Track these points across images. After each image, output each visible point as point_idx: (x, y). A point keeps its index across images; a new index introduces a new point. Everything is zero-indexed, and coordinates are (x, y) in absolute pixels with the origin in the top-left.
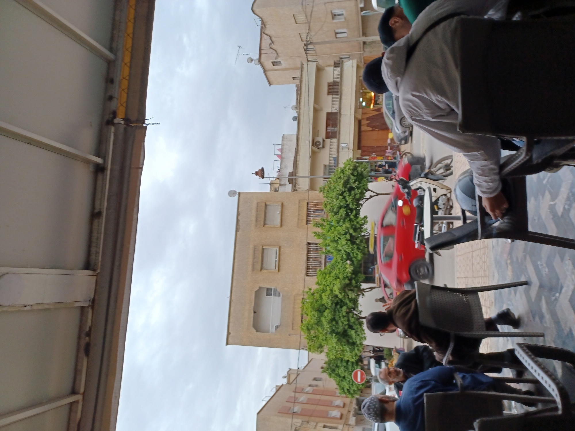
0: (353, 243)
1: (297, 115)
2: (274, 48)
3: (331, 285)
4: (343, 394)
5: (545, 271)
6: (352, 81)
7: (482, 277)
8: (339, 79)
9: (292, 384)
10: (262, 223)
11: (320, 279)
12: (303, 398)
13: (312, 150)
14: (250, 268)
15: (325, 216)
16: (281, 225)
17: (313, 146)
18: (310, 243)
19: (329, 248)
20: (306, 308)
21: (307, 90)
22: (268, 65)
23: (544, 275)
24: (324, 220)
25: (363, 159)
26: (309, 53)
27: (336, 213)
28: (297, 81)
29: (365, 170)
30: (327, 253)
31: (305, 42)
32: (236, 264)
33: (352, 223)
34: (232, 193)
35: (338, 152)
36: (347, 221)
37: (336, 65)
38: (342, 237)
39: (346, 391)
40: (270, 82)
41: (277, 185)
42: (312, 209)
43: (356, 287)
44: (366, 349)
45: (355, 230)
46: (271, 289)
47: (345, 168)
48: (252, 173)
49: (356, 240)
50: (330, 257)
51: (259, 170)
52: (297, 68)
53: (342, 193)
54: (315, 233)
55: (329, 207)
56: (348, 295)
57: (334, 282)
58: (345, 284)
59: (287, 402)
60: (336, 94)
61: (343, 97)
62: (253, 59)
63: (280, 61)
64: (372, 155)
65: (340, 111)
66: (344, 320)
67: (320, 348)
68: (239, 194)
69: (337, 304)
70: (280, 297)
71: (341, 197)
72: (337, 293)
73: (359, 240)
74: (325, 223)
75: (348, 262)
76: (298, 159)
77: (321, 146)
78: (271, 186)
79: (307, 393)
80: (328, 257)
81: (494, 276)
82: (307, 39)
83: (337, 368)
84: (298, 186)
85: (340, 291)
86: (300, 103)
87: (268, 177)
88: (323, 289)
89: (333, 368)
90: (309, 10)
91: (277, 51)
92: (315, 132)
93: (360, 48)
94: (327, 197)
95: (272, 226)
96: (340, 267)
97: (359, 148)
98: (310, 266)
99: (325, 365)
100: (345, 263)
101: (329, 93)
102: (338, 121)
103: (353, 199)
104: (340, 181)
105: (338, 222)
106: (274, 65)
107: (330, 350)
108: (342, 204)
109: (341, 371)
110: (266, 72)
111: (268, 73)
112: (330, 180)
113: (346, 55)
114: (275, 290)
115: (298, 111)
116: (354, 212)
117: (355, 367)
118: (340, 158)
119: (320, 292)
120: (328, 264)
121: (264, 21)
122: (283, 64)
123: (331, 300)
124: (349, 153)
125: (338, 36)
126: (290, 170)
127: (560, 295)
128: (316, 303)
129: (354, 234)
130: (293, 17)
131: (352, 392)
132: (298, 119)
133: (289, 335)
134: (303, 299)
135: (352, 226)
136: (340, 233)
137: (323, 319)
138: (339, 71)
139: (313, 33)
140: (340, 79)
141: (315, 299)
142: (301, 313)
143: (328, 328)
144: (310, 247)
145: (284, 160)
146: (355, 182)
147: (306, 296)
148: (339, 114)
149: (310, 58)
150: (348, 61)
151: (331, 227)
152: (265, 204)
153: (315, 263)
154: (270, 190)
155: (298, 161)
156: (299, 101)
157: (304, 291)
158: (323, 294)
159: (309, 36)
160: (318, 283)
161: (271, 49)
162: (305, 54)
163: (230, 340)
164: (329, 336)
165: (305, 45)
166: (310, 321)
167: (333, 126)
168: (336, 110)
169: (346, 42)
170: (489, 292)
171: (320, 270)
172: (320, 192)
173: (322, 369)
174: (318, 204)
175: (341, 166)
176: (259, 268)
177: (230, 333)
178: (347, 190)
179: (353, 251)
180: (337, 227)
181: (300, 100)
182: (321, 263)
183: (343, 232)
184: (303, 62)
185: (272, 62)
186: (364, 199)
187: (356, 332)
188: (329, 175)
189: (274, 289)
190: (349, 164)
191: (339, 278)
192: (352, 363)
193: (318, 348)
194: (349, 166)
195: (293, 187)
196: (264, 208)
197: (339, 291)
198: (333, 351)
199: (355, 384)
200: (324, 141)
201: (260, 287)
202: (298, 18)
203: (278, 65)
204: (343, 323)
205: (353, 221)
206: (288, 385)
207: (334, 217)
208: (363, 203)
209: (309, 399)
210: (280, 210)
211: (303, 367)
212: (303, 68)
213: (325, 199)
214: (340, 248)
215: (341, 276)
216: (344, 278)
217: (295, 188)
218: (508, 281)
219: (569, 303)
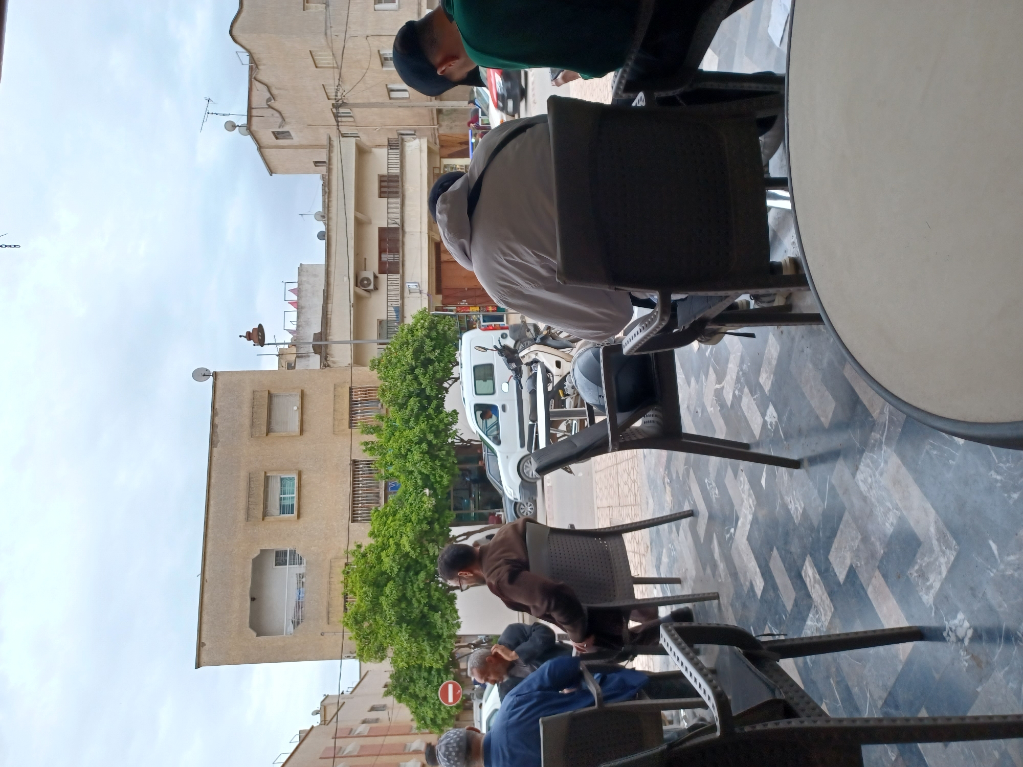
0: (434, 458)
1: (323, 229)
2: (276, 108)
3: (397, 535)
4: (423, 728)
5: (715, 493)
6: (421, 175)
7: (631, 505)
8: (398, 171)
9: (331, 724)
10: (264, 429)
11: (376, 526)
12: (351, 746)
13: (355, 293)
14: (242, 515)
15: (384, 412)
16: (302, 431)
17: (357, 286)
18: (358, 461)
19: (391, 469)
20: (352, 582)
21: (341, 187)
22: (267, 137)
23: (714, 500)
24: (381, 418)
25: (447, 310)
26: (341, 122)
27: (403, 406)
28: (323, 169)
29: (449, 329)
30: (387, 478)
31: (334, 102)
32: (212, 510)
33: (431, 423)
34: (201, 374)
35: (402, 298)
36: (422, 419)
37: (391, 145)
38: (415, 448)
39: (429, 722)
40: (272, 168)
41: (293, 358)
42: (359, 399)
43: (441, 534)
44: (464, 642)
45: (437, 434)
46: (286, 552)
47: (416, 325)
48: (240, 336)
49: (439, 452)
50: (394, 485)
51: (254, 329)
52: (322, 147)
53: (412, 370)
54: (366, 443)
55: (388, 396)
56: (428, 551)
57: (402, 529)
58: (422, 531)
59: (321, 758)
60: (395, 195)
61: (407, 202)
62: (237, 125)
63: (288, 132)
64: (461, 303)
65: (403, 226)
66: (422, 597)
67: (380, 653)
68: (215, 375)
69: (408, 569)
70: (302, 565)
71: (409, 377)
72: (408, 548)
73: (444, 452)
74: (384, 425)
75: (427, 491)
76: (329, 310)
77: (371, 287)
78: (279, 359)
79: (359, 736)
80: (391, 485)
81: (647, 503)
82: (336, 96)
83: (412, 684)
84: (331, 359)
85: (413, 546)
86: (330, 209)
87: (274, 342)
88: (383, 544)
89: (406, 684)
90: (338, 45)
91: (282, 113)
92: (360, 263)
93: (433, 119)
94: (385, 379)
95: (284, 434)
96: (412, 502)
97: (439, 291)
98: (358, 504)
99: (389, 681)
100: (422, 493)
101: (381, 194)
102: (401, 242)
103: (432, 379)
104: (408, 349)
105: (407, 422)
106: (277, 138)
107: (397, 653)
108: (411, 389)
109: (420, 688)
110: (262, 150)
111: (267, 152)
112: (390, 346)
113: (410, 130)
114: (293, 553)
115: (327, 222)
116: (435, 402)
117: (444, 676)
118: (406, 308)
119: (377, 550)
120: (391, 498)
121: (256, 57)
122: (294, 138)
123: (399, 564)
124: (421, 300)
125: (394, 95)
126: (317, 329)
127: (735, 530)
128: (370, 570)
129: (434, 442)
130: (310, 56)
131: (439, 722)
132: (326, 238)
133: (322, 634)
134: (346, 564)
135: (431, 428)
136: (411, 441)
137: (383, 599)
138: (398, 156)
139: (347, 87)
140: (400, 171)
141: (368, 563)
142: (342, 590)
143: (393, 615)
144: (358, 468)
145: (303, 311)
146: (434, 350)
147: (352, 559)
148: (400, 230)
149: (344, 130)
150: (413, 141)
151: (393, 431)
152: (269, 393)
153: (367, 497)
154: (279, 367)
155: (329, 313)
156: (327, 206)
157: (347, 552)
158: (383, 554)
159: (341, 91)
160: (373, 534)
161: (270, 109)
162: (335, 122)
163: (204, 657)
164: (395, 629)
165: (333, 105)
166: (359, 606)
167: (390, 252)
168: (396, 223)
169: (407, 107)
170: (643, 531)
171: (376, 510)
172: (373, 368)
173: (386, 689)
174: (369, 390)
175: (409, 321)
176: (261, 516)
177: (204, 644)
178: (420, 364)
179: (433, 472)
180: (405, 430)
181: (330, 204)
182: (378, 497)
183: (415, 439)
184: (331, 137)
185: (273, 133)
186: (450, 379)
187: (442, 616)
188: (388, 338)
189: (291, 551)
190: (422, 319)
191: (410, 521)
192: (438, 671)
193: (376, 652)
194: (422, 321)
195: (322, 361)
196: (265, 401)
197: (410, 546)
198: (402, 655)
199: (445, 707)
200: (376, 277)
201: (262, 551)
202: (320, 57)
203: (284, 138)
204: (419, 602)
205: (433, 419)
206: (323, 726)
207: (399, 413)
208: (449, 386)
209: (362, 747)
210: (298, 403)
211: (351, 690)
212: (332, 147)
213: (382, 382)
214: (412, 469)
215: (414, 518)
216: (420, 522)
217: (325, 362)
218: (666, 512)
219: (747, 542)
